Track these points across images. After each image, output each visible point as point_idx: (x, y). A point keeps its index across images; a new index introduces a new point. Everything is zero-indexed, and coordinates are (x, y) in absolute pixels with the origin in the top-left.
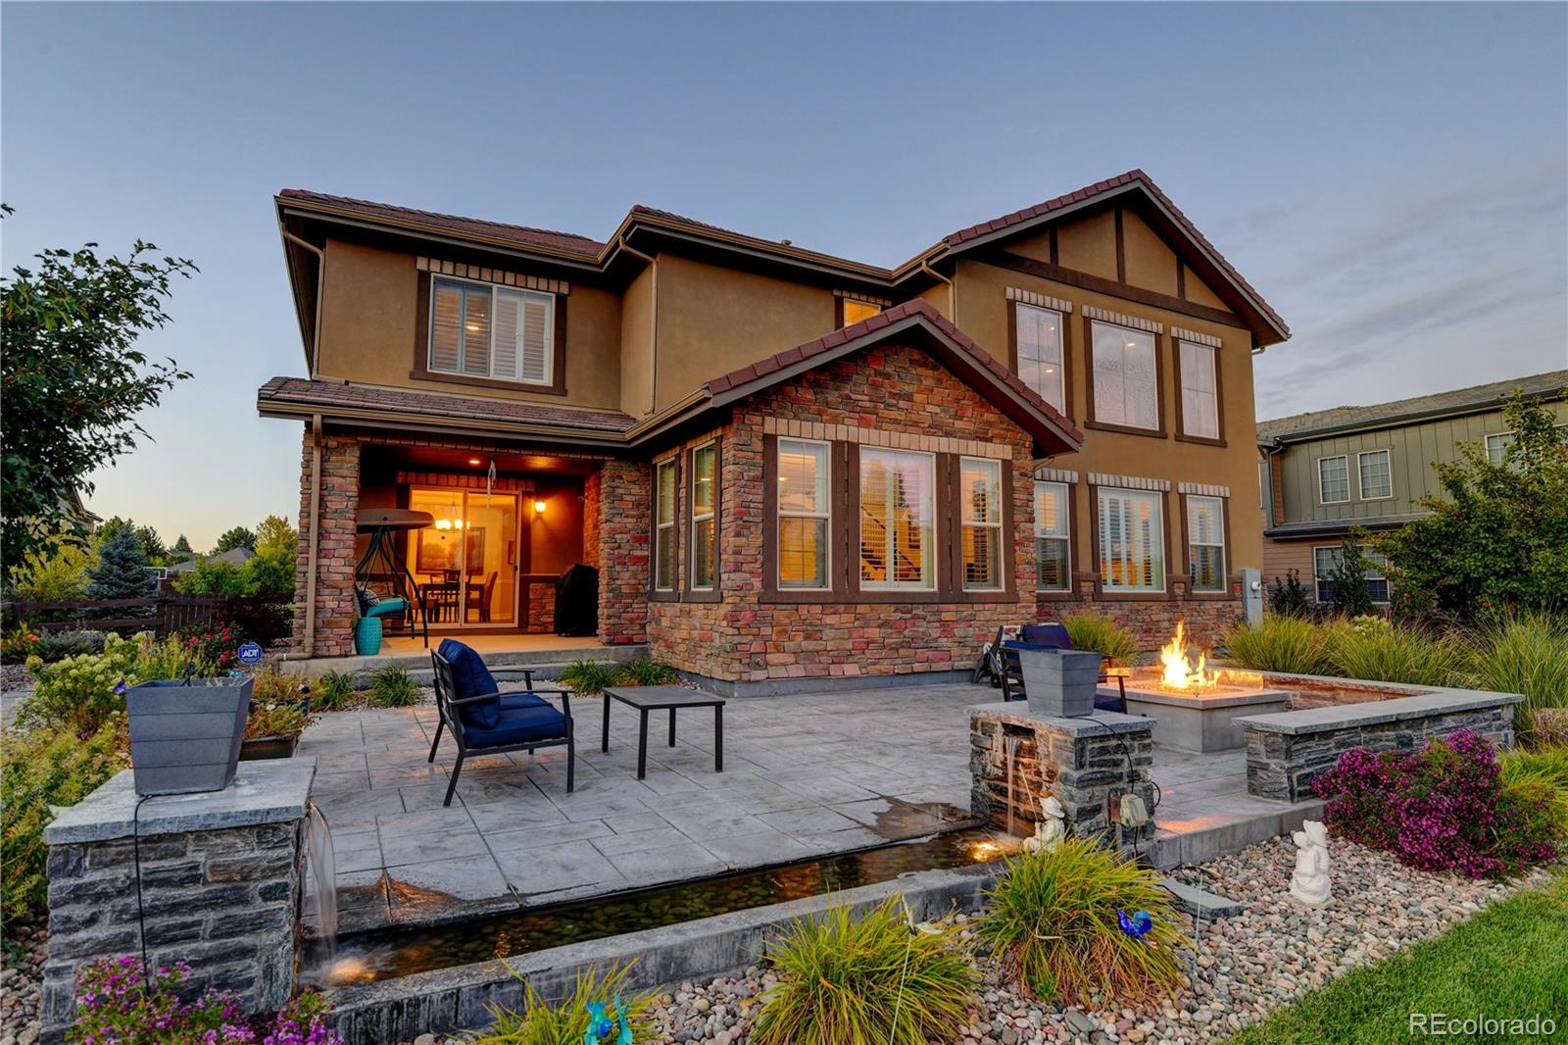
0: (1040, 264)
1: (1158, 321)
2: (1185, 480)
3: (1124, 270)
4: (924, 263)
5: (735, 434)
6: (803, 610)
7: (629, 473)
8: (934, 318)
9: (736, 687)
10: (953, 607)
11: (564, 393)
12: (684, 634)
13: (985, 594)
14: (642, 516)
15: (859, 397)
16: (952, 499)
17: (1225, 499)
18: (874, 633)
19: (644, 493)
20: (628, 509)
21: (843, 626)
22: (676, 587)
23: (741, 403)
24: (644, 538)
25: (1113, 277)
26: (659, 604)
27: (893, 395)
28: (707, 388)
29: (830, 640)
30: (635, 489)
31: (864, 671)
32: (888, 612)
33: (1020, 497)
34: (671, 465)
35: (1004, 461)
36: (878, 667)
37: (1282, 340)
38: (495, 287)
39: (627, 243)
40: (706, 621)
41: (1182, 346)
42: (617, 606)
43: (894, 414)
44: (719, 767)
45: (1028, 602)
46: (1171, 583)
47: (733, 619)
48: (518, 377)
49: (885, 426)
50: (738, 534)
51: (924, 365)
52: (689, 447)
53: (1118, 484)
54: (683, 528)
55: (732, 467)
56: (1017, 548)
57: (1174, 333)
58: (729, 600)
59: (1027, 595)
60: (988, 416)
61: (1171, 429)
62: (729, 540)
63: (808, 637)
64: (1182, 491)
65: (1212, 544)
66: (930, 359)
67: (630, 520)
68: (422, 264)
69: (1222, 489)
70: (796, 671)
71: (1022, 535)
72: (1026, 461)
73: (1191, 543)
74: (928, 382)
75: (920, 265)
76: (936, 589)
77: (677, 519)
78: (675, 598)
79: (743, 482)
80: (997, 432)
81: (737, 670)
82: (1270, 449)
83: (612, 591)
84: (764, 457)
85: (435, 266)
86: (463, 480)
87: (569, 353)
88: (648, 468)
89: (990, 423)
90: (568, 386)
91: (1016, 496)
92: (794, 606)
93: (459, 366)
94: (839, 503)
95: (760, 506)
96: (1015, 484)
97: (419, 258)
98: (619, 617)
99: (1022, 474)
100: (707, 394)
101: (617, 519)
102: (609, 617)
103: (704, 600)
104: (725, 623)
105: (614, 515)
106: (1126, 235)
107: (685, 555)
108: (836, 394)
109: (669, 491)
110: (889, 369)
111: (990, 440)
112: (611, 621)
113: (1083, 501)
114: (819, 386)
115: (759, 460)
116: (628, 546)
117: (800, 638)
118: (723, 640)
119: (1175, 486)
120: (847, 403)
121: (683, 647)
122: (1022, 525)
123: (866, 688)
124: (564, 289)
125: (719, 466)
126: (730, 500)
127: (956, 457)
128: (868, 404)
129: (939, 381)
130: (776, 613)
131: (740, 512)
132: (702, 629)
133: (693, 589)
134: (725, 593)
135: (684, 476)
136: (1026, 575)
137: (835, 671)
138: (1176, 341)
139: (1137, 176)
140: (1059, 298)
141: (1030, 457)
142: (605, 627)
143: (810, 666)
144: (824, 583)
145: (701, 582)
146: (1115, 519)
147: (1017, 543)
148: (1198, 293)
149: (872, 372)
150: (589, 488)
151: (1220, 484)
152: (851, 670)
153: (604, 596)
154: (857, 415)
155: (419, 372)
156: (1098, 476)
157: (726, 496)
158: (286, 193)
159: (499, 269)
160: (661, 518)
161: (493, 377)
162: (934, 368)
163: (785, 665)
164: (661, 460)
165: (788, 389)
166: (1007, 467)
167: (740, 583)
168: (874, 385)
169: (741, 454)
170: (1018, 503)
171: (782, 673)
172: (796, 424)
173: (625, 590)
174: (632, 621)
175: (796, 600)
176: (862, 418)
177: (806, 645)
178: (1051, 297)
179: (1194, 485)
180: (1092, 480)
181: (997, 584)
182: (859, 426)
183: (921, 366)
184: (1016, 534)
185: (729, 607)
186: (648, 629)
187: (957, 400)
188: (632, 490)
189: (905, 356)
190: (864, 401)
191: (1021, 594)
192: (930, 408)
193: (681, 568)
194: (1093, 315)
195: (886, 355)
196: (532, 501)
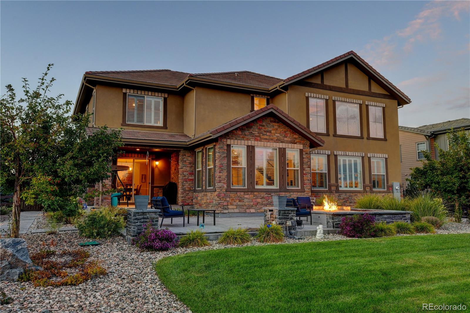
0: (317, 84)
1: (360, 100)
2: (370, 152)
3: (348, 83)
4: (278, 87)
5: (219, 145)
6: (238, 194)
7: (188, 154)
8: (276, 109)
9: (220, 214)
10: (284, 193)
11: (166, 128)
12: (205, 201)
13: (294, 189)
14: (192, 167)
15: (255, 132)
16: (283, 161)
17: (386, 159)
18: (259, 200)
19: (192, 160)
20: (188, 165)
21: (250, 198)
22: (202, 188)
23: (221, 137)
24: (192, 173)
25: (344, 86)
26: (197, 193)
27: (265, 131)
28: (211, 133)
29: (246, 202)
30: (190, 159)
31: (256, 211)
32: (263, 194)
33: (305, 160)
34: (200, 151)
35: (300, 149)
36: (261, 210)
37: (408, 103)
38: (146, 96)
39: (186, 84)
40: (211, 197)
41: (370, 107)
42: (184, 194)
43: (265, 137)
44: (215, 224)
45: (308, 192)
46: (365, 187)
47: (218, 196)
48: (152, 124)
49: (262, 140)
50: (220, 172)
51: (275, 122)
52: (206, 147)
53: (345, 154)
54: (204, 171)
55: (218, 154)
56: (304, 176)
57: (367, 103)
58: (218, 191)
59: (308, 190)
60: (295, 136)
61: (365, 135)
62: (217, 174)
63: (240, 201)
64: (369, 156)
65: (382, 174)
66: (276, 120)
67: (188, 168)
68: (124, 91)
69: (385, 155)
70: (236, 211)
71: (306, 172)
72: (308, 149)
73: (372, 174)
74: (276, 127)
75: (277, 87)
76: (278, 188)
77: (202, 168)
78: (202, 191)
79: (221, 158)
80: (298, 141)
81: (220, 210)
82: (429, 136)
83: (183, 189)
84: (227, 151)
85: (128, 91)
86: (133, 155)
87: (168, 116)
88: (193, 152)
89: (296, 138)
90: (168, 126)
91: (304, 160)
92: (236, 192)
93: (135, 121)
94: (249, 163)
95: (226, 164)
96: (304, 156)
97: (123, 89)
98: (185, 197)
99: (306, 153)
100: (211, 135)
101: (184, 168)
102: (182, 197)
103: (211, 191)
104: (216, 197)
105: (183, 167)
106: (349, 71)
107: (205, 178)
108: (248, 132)
109: (200, 159)
110: (264, 124)
111: (296, 144)
112: (183, 198)
113: (333, 160)
114: (243, 130)
115: (226, 151)
116: (188, 176)
117: (238, 201)
118: (216, 202)
119: (366, 154)
120: (251, 134)
121: (204, 205)
122: (306, 169)
123: (257, 216)
124: (166, 96)
125: (214, 153)
126: (218, 163)
127: (285, 149)
128: (257, 134)
129: (279, 127)
130: (231, 194)
131: (220, 166)
132: (210, 199)
133: (207, 188)
134: (217, 189)
135: (204, 155)
136: (307, 184)
137: (248, 211)
138: (367, 106)
139: (352, 53)
140: (324, 95)
141: (309, 148)
142: (181, 200)
143: (240, 209)
144: (245, 186)
145: (210, 186)
146: (345, 166)
147: (304, 174)
148: (376, 89)
149: (259, 125)
150: (173, 157)
151: (384, 153)
152: (252, 211)
153: (180, 190)
154: (254, 138)
155: (124, 124)
156: (338, 152)
157: (217, 162)
158: (87, 73)
159: (146, 91)
160: (197, 167)
161: (146, 124)
162: (278, 123)
163: (233, 209)
164: (197, 150)
165: (234, 131)
166: (301, 151)
167: (221, 186)
168: (259, 129)
169: (221, 150)
170: (305, 162)
171: (232, 211)
172: (236, 141)
173: (187, 189)
174: (189, 198)
175: (236, 191)
176: (256, 138)
177: (239, 203)
178: (321, 94)
179: (373, 154)
180: (335, 153)
181: (298, 187)
182: (255, 141)
183: (274, 122)
184: (304, 172)
185: (218, 193)
186: (194, 201)
187: (285, 132)
188: (189, 159)
189: (268, 120)
190: (256, 133)
191: (306, 189)
192: (276, 135)
193: (204, 182)
194: (336, 99)
195: (263, 120)
196: (155, 161)
